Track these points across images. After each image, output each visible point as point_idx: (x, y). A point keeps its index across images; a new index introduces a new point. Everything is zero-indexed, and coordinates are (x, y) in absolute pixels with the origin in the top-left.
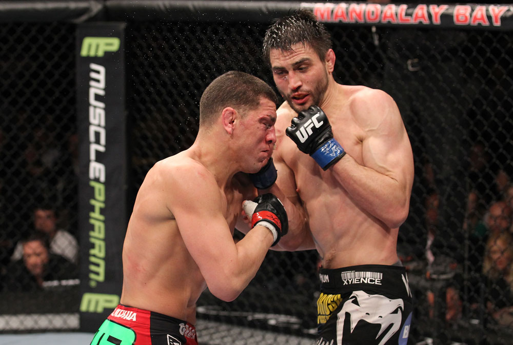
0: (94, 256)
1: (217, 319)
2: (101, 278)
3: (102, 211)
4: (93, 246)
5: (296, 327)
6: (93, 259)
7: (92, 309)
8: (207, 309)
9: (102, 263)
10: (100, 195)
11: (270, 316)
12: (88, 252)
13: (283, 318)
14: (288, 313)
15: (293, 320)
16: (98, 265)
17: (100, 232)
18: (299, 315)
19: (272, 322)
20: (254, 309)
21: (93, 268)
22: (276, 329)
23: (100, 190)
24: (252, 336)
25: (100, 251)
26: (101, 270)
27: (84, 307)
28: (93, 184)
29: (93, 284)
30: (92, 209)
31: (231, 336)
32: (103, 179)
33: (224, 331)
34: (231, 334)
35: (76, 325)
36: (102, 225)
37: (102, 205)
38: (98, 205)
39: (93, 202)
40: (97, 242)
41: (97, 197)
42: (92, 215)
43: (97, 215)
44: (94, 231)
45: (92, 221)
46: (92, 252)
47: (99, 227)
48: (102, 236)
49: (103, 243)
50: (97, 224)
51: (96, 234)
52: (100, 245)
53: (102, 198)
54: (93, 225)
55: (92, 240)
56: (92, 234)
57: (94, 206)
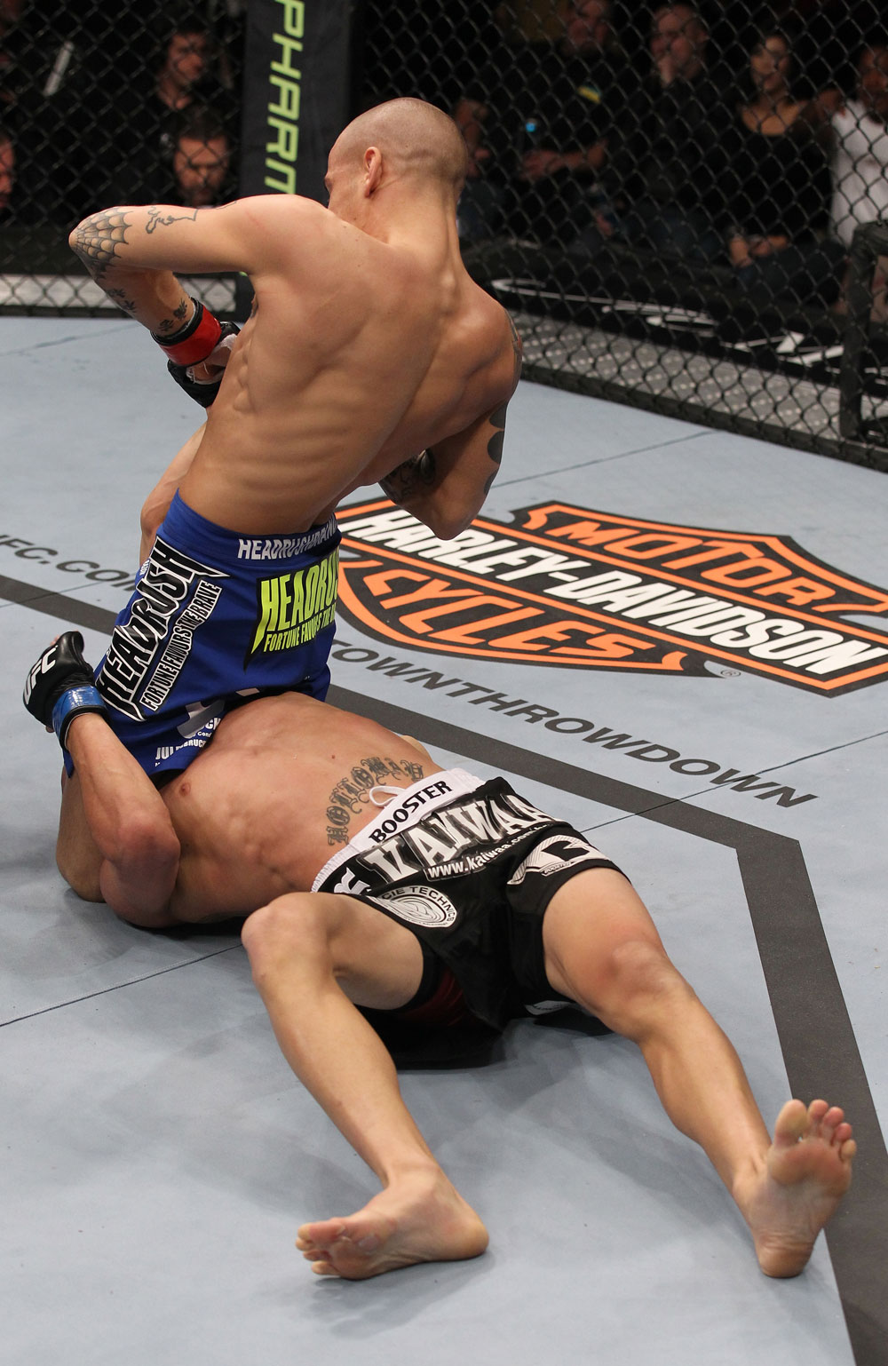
0: (276, 156)
1: (536, 307)
3: (297, 59)
4: (273, 134)
5: (707, 334)
6: (271, 163)
8: (514, 285)
9: (291, 172)
10: (294, 24)
11: (648, 308)
12: (264, 147)
13: (679, 314)
14: (690, 304)
15: (701, 319)
16: (282, 177)
17: (289, 107)
18: (715, 310)
19: (655, 321)
20: (617, 293)
22: (661, 337)
23: (295, 13)
24: (609, 349)
25: (288, 148)
26: (288, 188)
30: (277, 52)
31: (564, 347)
33: (548, 334)
34: (562, 343)
35: (228, 305)
36: (296, 89)
37: (298, 46)
38: (289, 45)
39: (278, 38)
40: (283, 127)
41: (289, 28)
42: (275, 66)
43: (284, 67)
44: (277, 102)
45: (274, 80)
46: (271, 148)
47: (290, 93)
48: (294, 114)
49: (294, 130)
50: (285, 86)
51: (281, 109)
52: (288, 135)
53: (298, 32)
54: (277, 89)
55: (273, 122)
56: (273, 108)
57: (280, 47)
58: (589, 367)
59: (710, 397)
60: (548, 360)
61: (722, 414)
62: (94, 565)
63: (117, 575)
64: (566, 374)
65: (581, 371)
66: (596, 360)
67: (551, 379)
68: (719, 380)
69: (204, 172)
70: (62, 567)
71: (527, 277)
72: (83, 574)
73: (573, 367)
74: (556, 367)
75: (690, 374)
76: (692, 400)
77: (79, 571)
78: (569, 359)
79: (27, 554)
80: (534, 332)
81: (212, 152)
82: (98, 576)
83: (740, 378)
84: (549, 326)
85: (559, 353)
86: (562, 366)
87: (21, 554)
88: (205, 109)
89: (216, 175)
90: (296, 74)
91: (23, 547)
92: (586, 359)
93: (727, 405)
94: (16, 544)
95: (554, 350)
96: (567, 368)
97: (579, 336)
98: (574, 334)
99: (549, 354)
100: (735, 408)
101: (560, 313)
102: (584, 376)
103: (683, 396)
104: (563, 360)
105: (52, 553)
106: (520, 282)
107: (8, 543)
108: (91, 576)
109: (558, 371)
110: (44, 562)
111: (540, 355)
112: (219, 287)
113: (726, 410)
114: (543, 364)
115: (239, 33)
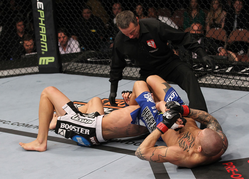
0: (42, 41)
1: (96, 63)
2: (46, 50)
3: (44, 22)
5: (129, 63)
6: (42, 43)
7: (44, 63)
9: (46, 44)
10: (42, 15)
12: (40, 40)
15: (128, 60)
16: (44, 45)
17: (44, 31)
21: (42, 46)
23: (42, 13)
26: (46, 47)
27: (40, 63)
28: (39, 11)
29: (43, 53)
30: (40, 21)
31: (103, 69)
32: (43, 9)
33: (99, 67)
34: (102, 69)
35: (37, 71)
36: (44, 28)
37: (44, 19)
38: (42, 20)
39: (40, 19)
40: (43, 35)
41: (41, 16)
42: (40, 24)
43: (42, 24)
44: (41, 31)
45: (40, 27)
46: (41, 39)
47: (43, 29)
48: (45, 32)
49: (45, 36)
50: (42, 27)
51: (42, 32)
52: (44, 37)
53: (43, 17)
54: (41, 28)
55: (41, 35)
56: (41, 32)
57: (40, 20)
58: (108, 72)
59: (131, 74)
60: (100, 72)
61: (134, 77)
62: (18, 123)
63: (23, 124)
64: (104, 74)
65: (106, 73)
66: (109, 71)
67: (96, 75)
68: (133, 71)
69: (29, 46)
70: (12, 124)
71: (93, 57)
72: (16, 125)
73: (105, 73)
74: (101, 73)
75: (127, 71)
76: (128, 76)
77: (15, 124)
78: (104, 71)
79: (5, 123)
80: (97, 67)
81: (31, 42)
82: (19, 125)
83: (137, 70)
84: (99, 66)
85: (102, 70)
86: (102, 73)
87: (4, 123)
88: (28, 34)
89: (32, 46)
90: (44, 25)
91: (4, 122)
92: (107, 71)
93: (135, 75)
94: (3, 121)
95: (101, 70)
96: (104, 73)
97: (105, 67)
98: (104, 67)
99: (100, 71)
100: (137, 76)
101: (101, 63)
102: (107, 74)
103: (126, 75)
104: (103, 72)
105: (10, 122)
106: (92, 58)
107: (1, 121)
108: (18, 125)
109: (102, 74)
110: (9, 124)
111: (98, 71)
112: (35, 68)
113: (135, 76)
114: (99, 73)
115: (32, 19)
